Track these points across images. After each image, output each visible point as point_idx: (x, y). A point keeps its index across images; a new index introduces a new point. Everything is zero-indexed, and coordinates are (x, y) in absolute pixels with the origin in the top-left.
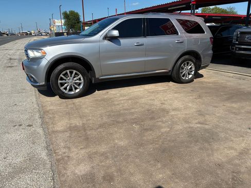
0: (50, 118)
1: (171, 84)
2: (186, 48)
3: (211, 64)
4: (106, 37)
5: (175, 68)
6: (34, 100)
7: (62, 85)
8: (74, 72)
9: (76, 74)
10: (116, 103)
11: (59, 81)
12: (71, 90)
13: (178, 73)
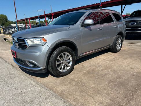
9: (67, 55)
11: (57, 63)
13: (115, 46)
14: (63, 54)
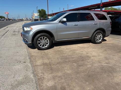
0: (34, 59)
1: (91, 44)
2: (98, 27)
3: (110, 35)
4: (60, 22)
5: (93, 36)
6: (26, 50)
7: (39, 43)
8: (45, 37)
9: (46, 38)
10: (64, 52)
11: (38, 42)
12: (43, 46)
13: (94, 39)
14: (42, 37)
